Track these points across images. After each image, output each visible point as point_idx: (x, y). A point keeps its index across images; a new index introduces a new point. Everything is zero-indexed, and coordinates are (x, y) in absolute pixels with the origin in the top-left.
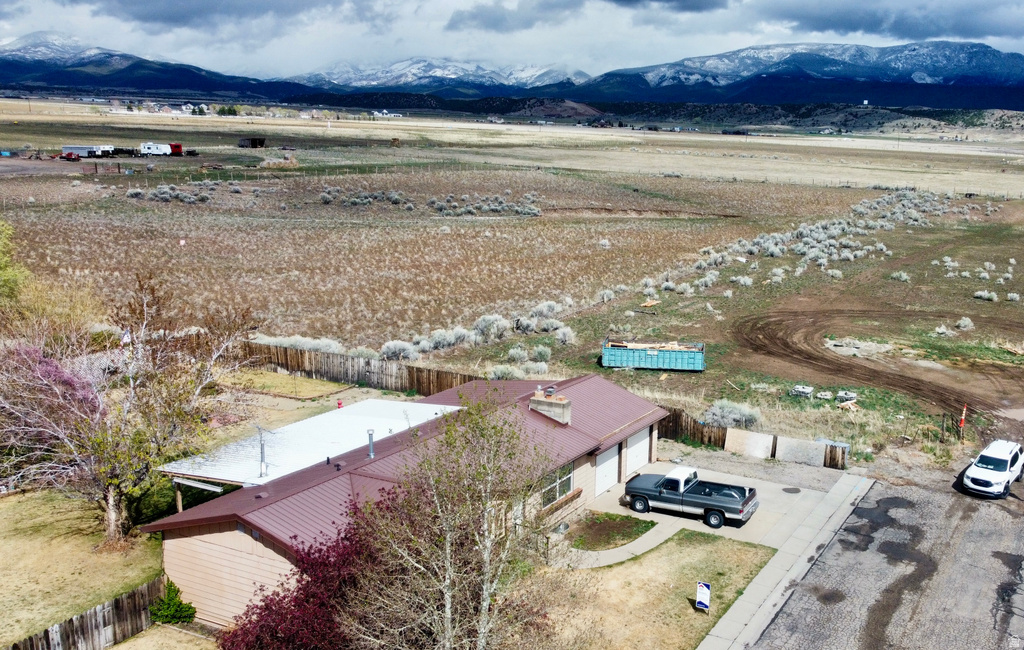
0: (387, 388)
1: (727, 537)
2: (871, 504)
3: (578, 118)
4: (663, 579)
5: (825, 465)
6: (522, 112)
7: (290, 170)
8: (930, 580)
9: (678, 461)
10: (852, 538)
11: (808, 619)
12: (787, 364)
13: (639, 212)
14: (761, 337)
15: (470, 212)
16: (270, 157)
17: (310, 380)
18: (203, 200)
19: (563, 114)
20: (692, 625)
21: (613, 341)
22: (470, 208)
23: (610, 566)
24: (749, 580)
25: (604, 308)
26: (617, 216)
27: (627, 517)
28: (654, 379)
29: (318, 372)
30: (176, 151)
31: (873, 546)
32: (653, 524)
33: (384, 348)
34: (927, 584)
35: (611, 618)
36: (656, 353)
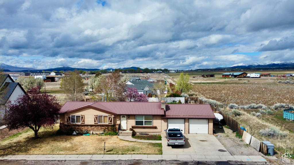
2: (236, 163)
5: (260, 151)
9: (219, 136)
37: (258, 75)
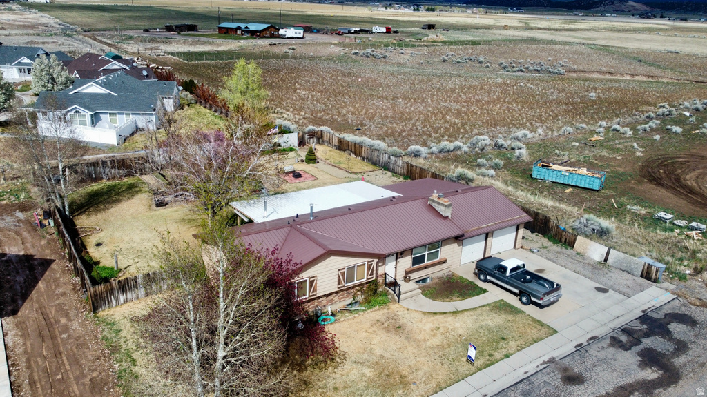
0: (396, 173)
1: (527, 313)
2: (659, 315)
3: (635, 12)
4: (461, 332)
5: (641, 276)
6: (599, 8)
7: (438, 42)
8: (664, 390)
9: (535, 250)
10: (624, 338)
11: (543, 391)
12: (669, 194)
13: (633, 76)
14: (661, 171)
15: (521, 71)
16: (432, 35)
17: (363, 162)
18: (385, 57)
19: (626, 10)
20: (457, 370)
21: (544, 162)
22: (522, 68)
23: (435, 313)
24: (520, 348)
25: (562, 139)
26: (616, 77)
27: (471, 282)
28: (561, 190)
29: (367, 158)
30: (388, 31)
31: (636, 349)
32: (485, 291)
33: (409, 149)
34: (659, 392)
35: (409, 349)
36: (567, 174)
37: (300, 33)
